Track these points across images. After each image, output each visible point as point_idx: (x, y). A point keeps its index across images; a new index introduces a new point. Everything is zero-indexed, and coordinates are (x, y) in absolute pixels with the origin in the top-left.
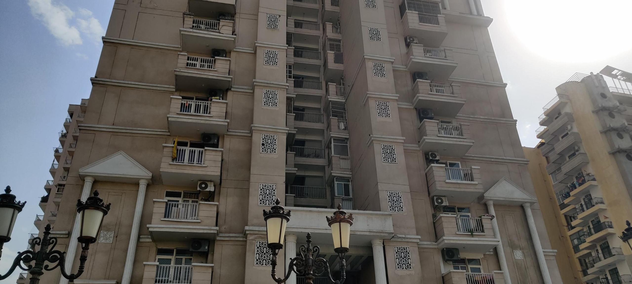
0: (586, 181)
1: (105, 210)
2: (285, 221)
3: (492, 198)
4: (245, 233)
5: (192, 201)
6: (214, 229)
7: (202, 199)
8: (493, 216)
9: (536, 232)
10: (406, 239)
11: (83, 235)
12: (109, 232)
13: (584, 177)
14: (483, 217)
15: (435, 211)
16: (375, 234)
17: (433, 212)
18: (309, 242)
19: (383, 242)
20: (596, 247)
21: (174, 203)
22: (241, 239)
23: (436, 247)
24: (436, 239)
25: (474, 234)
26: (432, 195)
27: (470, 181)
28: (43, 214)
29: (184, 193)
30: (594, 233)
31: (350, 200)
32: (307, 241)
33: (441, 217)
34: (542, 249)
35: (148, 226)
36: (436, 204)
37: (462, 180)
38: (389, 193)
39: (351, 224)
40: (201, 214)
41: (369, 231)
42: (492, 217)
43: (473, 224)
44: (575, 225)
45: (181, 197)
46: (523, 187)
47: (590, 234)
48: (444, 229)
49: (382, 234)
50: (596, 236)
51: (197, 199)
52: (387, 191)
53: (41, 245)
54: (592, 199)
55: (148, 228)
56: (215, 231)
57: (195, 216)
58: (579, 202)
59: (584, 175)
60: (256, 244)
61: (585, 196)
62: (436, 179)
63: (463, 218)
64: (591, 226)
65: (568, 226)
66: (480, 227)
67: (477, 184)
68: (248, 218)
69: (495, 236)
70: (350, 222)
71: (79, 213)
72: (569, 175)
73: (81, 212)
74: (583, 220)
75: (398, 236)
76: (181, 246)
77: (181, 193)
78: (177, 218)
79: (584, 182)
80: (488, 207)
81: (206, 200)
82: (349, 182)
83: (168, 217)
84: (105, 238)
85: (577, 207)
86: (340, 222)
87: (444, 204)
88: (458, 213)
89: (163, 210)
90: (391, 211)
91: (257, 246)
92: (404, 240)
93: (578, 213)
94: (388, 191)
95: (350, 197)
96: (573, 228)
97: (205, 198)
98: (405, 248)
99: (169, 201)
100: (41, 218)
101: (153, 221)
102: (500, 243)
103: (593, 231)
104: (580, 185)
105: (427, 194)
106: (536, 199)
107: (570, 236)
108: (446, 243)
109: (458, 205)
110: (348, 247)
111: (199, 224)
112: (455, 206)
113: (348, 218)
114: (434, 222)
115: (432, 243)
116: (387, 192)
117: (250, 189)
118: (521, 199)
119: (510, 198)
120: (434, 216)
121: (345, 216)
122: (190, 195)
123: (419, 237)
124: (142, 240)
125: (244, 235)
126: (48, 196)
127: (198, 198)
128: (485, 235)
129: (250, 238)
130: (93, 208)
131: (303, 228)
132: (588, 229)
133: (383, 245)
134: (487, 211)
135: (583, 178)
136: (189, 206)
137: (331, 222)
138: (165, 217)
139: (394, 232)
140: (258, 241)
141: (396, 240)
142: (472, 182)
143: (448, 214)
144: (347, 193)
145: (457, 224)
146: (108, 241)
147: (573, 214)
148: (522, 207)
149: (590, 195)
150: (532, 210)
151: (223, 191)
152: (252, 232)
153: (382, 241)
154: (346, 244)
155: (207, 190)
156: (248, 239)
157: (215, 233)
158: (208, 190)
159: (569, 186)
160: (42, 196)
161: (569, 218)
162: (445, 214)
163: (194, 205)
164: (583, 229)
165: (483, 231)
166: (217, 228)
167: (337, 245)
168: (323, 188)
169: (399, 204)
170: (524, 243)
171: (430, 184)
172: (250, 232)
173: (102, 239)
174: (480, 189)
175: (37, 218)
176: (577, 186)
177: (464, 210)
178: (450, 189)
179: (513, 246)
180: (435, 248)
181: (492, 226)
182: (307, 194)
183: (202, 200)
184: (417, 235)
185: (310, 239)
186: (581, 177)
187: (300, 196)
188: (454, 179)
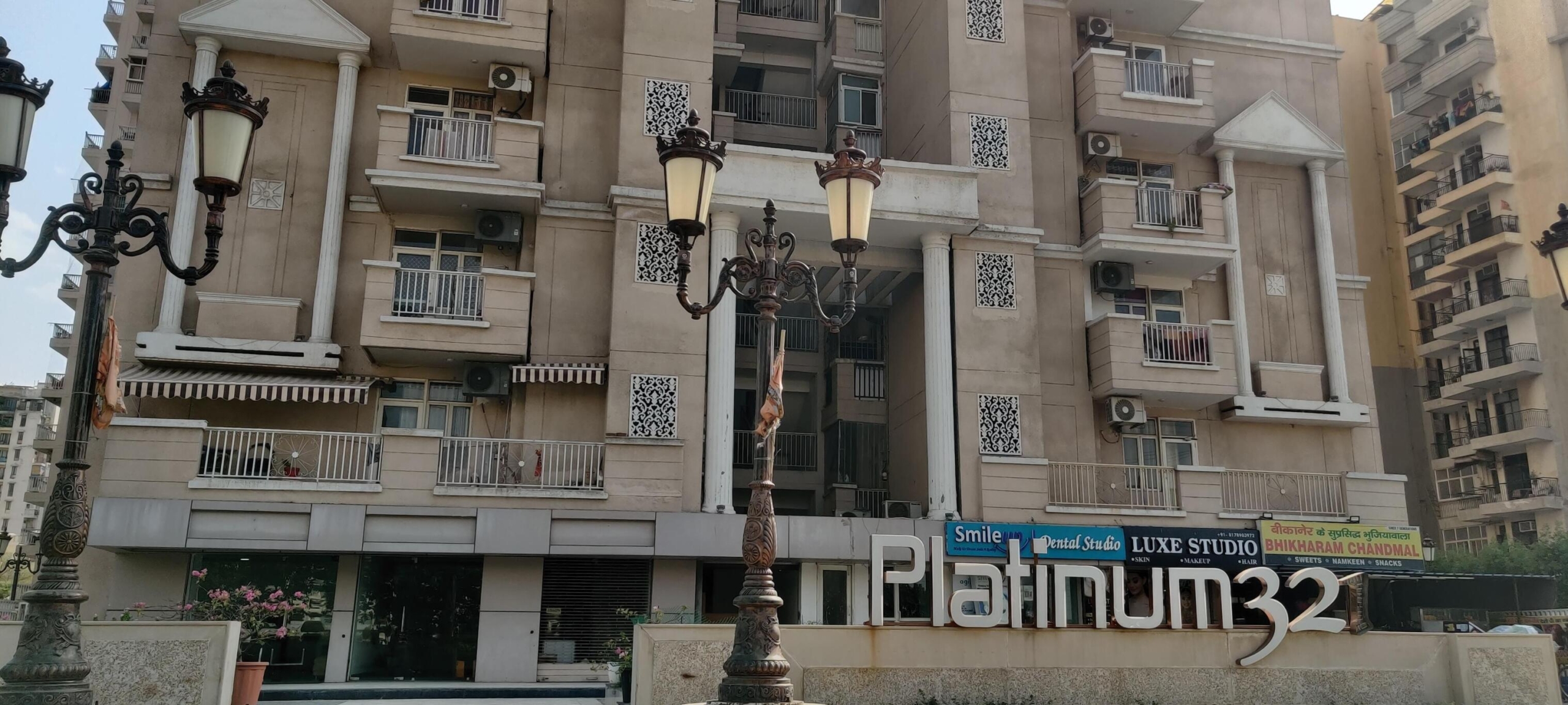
0: (1478, 111)
1: (257, 116)
2: (710, 167)
3: (1233, 144)
4: (611, 202)
5: (477, 115)
6: (532, 189)
7: (501, 111)
8: (1230, 189)
9: (1329, 233)
10: (1007, 235)
11: (207, 173)
12: (273, 184)
13: (1473, 101)
14: (1203, 190)
15: (1085, 169)
16: (931, 220)
17: (1082, 172)
18: (769, 221)
19: (951, 240)
20: (1466, 274)
21: (431, 117)
22: (602, 217)
23: (1079, 257)
24: (1081, 239)
25: (1176, 230)
26: (1083, 129)
27: (1183, 96)
28: (102, 132)
29: (456, 92)
30: (1469, 242)
31: (877, 133)
32: (764, 220)
33: (1099, 186)
34: (1337, 272)
35: (368, 172)
36: (1091, 152)
37: (1164, 95)
38: (975, 119)
39: (877, 184)
40: (501, 148)
41: (917, 212)
42: (1225, 190)
43: (1176, 207)
44: (1427, 222)
45: (447, 104)
46: (1315, 119)
47: (1459, 244)
48: (1104, 215)
49: (950, 222)
50: (1471, 250)
51: (488, 110)
52: (971, 115)
53: (104, 192)
54: (1481, 157)
55: (369, 178)
56: (535, 192)
57: (485, 153)
58: (1447, 167)
59: (1476, 97)
60: (639, 230)
61: (1466, 151)
62: (1100, 87)
63: (1155, 189)
64: (1466, 226)
65: (1407, 224)
66: (1194, 214)
67: (1200, 107)
68: (617, 165)
69: (1226, 237)
70: (875, 177)
71: (191, 119)
72: (1437, 94)
73: (195, 117)
74: (1448, 211)
75: (988, 228)
76: (453, 227)
77: (447, 93)
78: (441, 157)
79: (1472, 113)
80: (1221, 166)
81: (512, 115)
82: (877, 88)
83: (417, 153)
84: (263, 197)
85: (1441, 176)
86: (848, 177)
87: (1111, 153)
88: (1142, 177)
89: (404, 135)
90: (977, 166)
91: (641, 235)
92: (1001, 238)
93: (1441, 193)
94: (975, 115)
95: (875, 127)
96: (1419, 228)
97: (509, 110)
98: (1003, 258)
99: (417, 111)
100: (99, 142)
101: (380, 160)
102: (1237, 256)
103: (1466, 236)
104: (1460, 121)
105: (1071, 126)
106: (1343, 151)
107: (1409, 248)
108: (1105, 249)
109: (1145, 158)
110: (865, 239)
111: (496, 174)
112: (1139, 160)
113: (870, 168)
114: (1081, 196)
115: (1070, 248)
116: (972, 117)
117: (623, 93)
118: (1306, 150)
119: (1279, 147)
120: (1083, 182)
121: (862, 161)
122: (471, 99)
123: (1041, 232)
124: (354, 207)
125: (609, 207)
126: (107, 87)
127: (490, 109)
128: (1202, 234)
129: (623, 214)
130: (224, 107)
131: (754, 198)
132: (1456, 232)
133: (949, 248)
134: (1215, 174)
135: (1472, 105)
136: (470, 127)
137: (825, 176)
138: (410, 152)
139: (978, 218)
140: (644, 224)
141: (983, 236)
142: (1189, 101)
143: (1119, 179)
144: (869, 116)
145: (1137, 204)
146: (271, 206)
147: (1428, 195)
148: (1304, 170)
149: (1480, 149)
150: (1329, 177)
151: (554, 92)
152: (627, 201)
153: (948, 239)
154: (861, 232)
155: (512, 88)
156: (618, 216)
157: (535, 199)
158: (515, 87)
159: (1430, 122)
160: (94, 87)
161: (1415, 203)
162: (1109, 178)
163: (480, 126)
164: (1443, 233)
165: (1199, 225)
166: (542, 186)
167: (838, 232)
168: (808, 101)
169: (999, 148)
170: (1294, 258)
171: (1081, 99)
172: (624, 199)
173: (255, 198)
174: (1205, 120)
175: (88, 140)
176: (1451, 123)
177: (1160, 172)
178: (1131, 116)
179: (1265, 264)
180: (1076, 261)
181: (1224, 213)
182: (768, 114)
183: (503, 114)
184: (1036, 225)
185: (773, 214)
186: (1465, 102)
187: (750, 119)
188: (1143, 90)
